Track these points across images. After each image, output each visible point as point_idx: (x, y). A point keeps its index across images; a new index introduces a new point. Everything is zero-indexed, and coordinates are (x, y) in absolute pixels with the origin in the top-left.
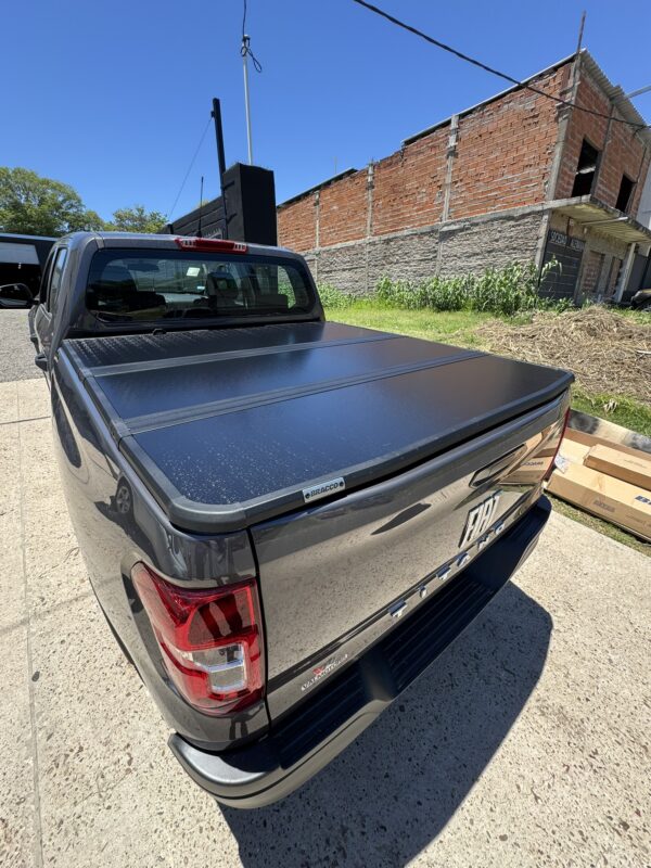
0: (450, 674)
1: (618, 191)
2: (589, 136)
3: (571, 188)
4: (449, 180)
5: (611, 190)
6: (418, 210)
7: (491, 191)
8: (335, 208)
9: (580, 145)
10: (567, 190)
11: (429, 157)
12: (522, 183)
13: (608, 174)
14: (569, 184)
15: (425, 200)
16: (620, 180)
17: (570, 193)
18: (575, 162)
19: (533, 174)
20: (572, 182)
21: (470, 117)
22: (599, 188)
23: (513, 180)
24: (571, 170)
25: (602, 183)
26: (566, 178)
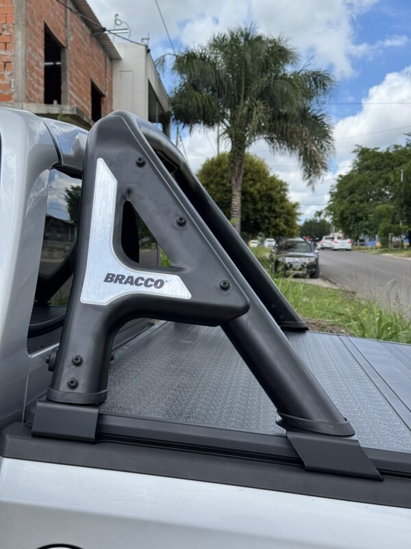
1: (90, 103)
2: (49, 26)
3: (42, 89)
5: (83, 101)
9: (42, 35)
10: (37, 90)
13: (76, 78)
14: (38, 83)
16: (89, 89)
17: (41, 96)
18: (40, 55)
20: (42, 81)
22: (71, 97)
24: (38, 65)
25: (73, 90)
26: (34, 75)
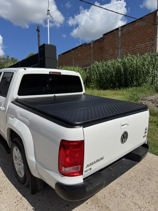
0: (104, 196)
4: (120, 46)
6: (109, 56)
7: (135, 50)
8: (80, 55)
11: (112, 39)
12: (145, 47)
15: (112, 53)
19: (149, 44)
21: (125, 27)
23: (142, 46)
